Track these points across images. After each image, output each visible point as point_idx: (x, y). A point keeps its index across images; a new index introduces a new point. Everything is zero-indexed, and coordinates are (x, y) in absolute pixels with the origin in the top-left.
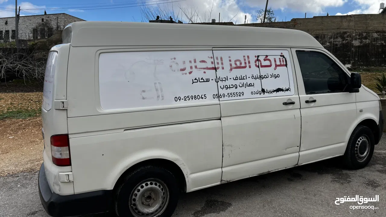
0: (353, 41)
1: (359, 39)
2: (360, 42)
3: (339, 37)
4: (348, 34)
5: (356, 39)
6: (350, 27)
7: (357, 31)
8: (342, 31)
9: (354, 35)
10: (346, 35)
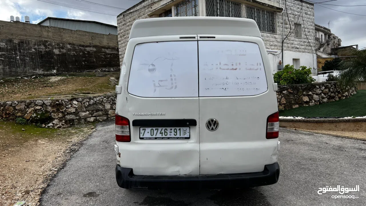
0: (53, 50)
1: (58, 48)
2: (59, 51)
3: (42, 44)
4: (49, 43)
5: (56, 48)
6: (49, 37)
7: (55, 42)
8: (44, 39)
9: (54, 44)
10: (47, 44)
